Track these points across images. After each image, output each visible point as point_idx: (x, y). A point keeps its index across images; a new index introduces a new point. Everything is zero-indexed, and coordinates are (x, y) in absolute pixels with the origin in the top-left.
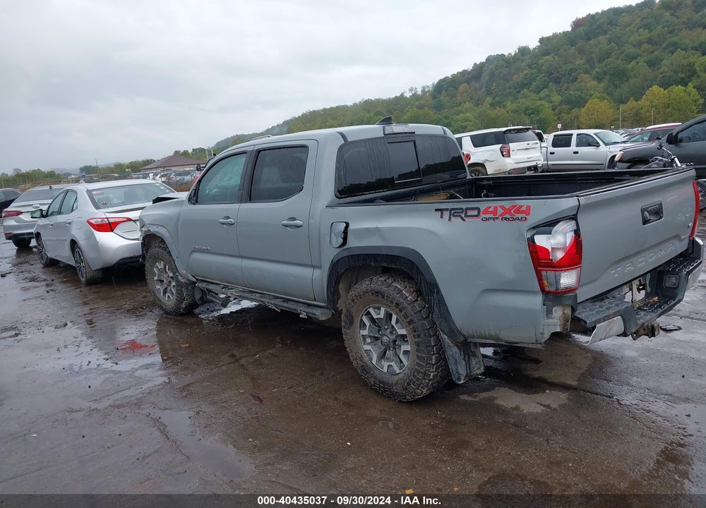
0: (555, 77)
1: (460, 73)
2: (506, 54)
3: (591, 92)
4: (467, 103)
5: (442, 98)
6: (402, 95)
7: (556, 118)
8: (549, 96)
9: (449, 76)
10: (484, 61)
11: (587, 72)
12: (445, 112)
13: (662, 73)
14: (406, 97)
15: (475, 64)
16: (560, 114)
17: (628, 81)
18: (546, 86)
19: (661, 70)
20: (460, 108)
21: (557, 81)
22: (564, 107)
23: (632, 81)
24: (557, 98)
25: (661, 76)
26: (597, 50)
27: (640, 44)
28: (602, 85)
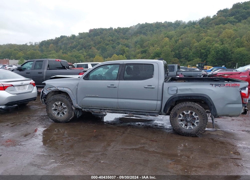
0: (84, 47)
1: (50, 40)
2: (67, 36)
3: (96, 53)
4: (53, 51)
5: (43, 48)
6: (26, 44)
7: (85, 60)
8: (83, 52)
9: (46, 40)
10: (59, 37)
11: (94, 47)
12: (45, 53)
13: (116, 51)
14: (28, 45)
15: (56, 38)
16: (87, 59)
17: (106, 51)
18: (81, 49)
19: (116, 50)
20: (50, 52)
21: (85, 48)
22: (88, 57)
23: (108, 52)
24: (85, 54)
25: (116, 52)
26: (97, 40)
27: (109, 41)
28: (99, 51)
